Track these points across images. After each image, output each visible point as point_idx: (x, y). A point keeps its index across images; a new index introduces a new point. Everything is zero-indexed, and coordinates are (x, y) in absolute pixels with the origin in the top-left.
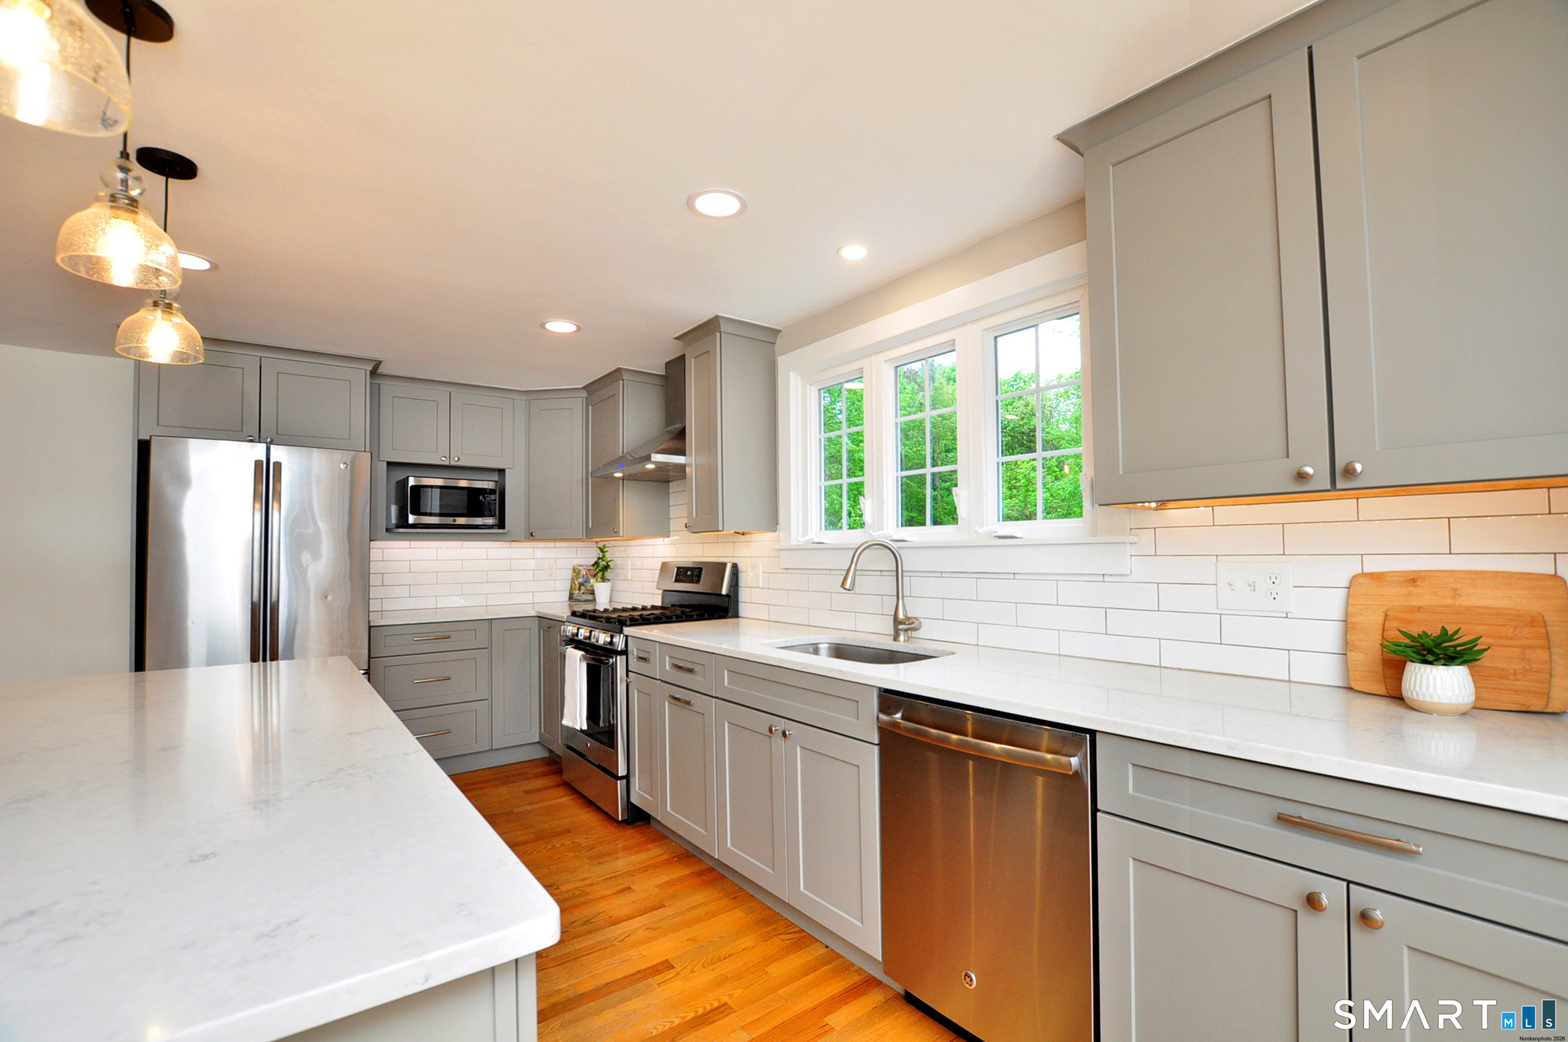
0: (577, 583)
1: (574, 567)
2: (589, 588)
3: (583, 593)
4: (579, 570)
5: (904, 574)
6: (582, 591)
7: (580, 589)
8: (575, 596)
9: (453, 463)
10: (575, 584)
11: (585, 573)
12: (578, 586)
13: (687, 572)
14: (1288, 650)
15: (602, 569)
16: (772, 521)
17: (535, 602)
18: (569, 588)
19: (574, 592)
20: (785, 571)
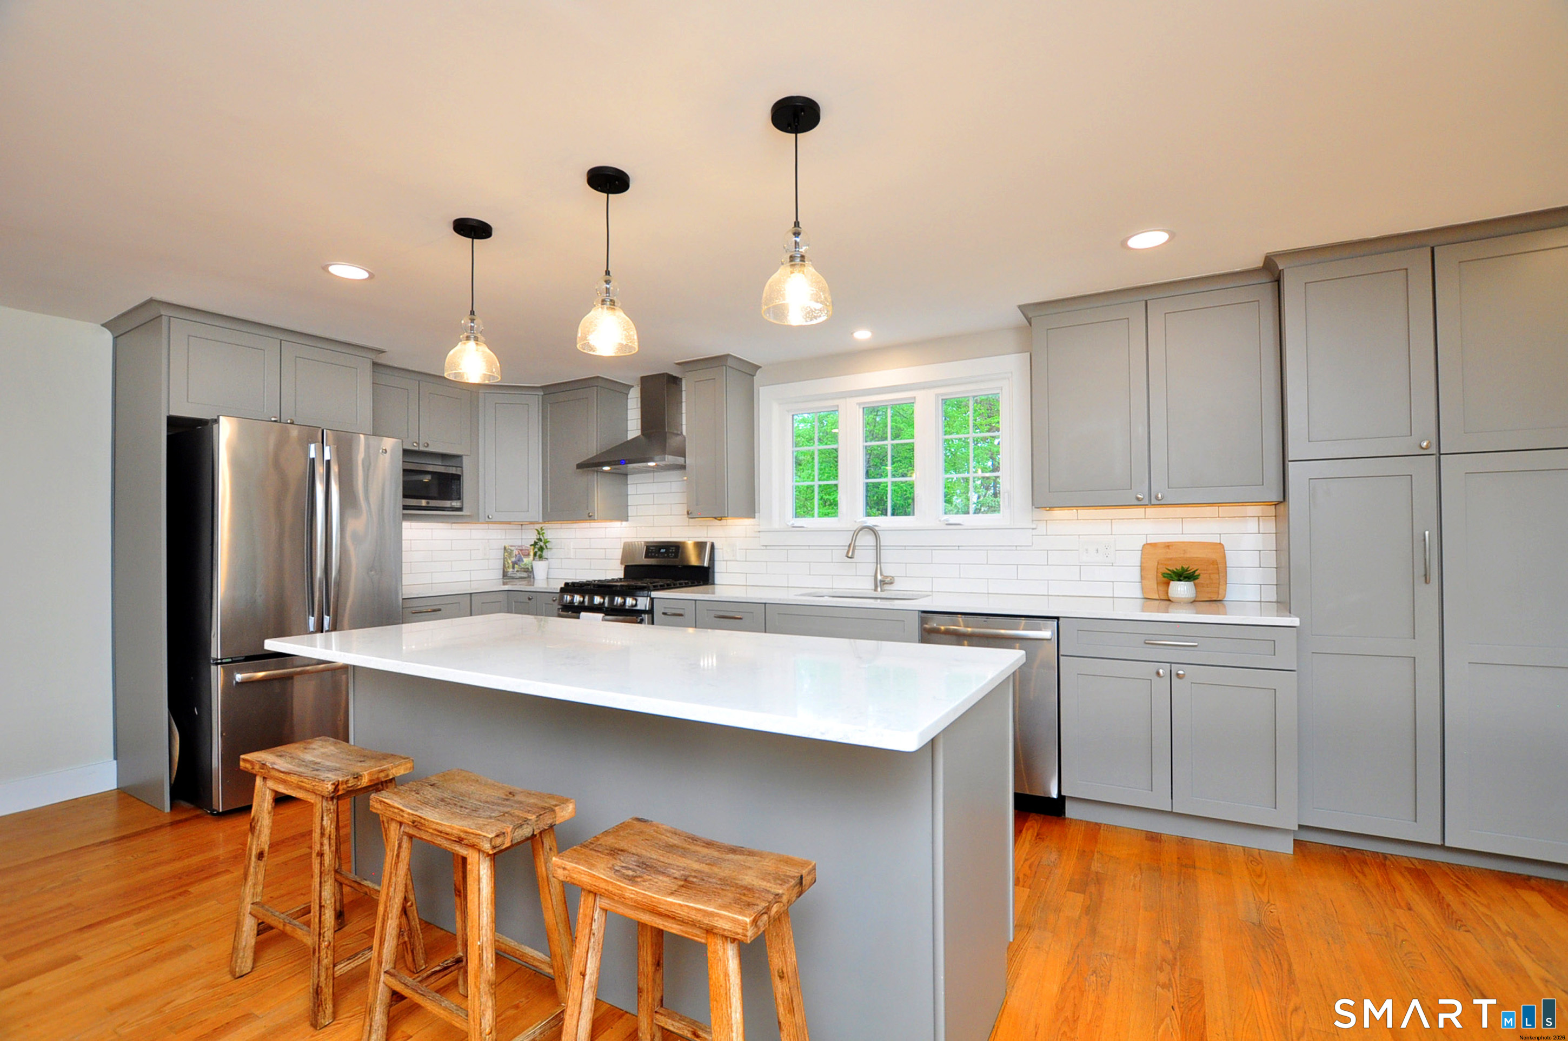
0: (510, 562)
1: (505, 548)
2: (523, 566)
3: (517, 571)
4: (511, 550)
5: (882, 548)
6: (516, 570)
7: (513, 568)
8: (509, 574)
9: (422, 448)
10: (508, 563)
11: (517, 553)
12: (511, 564)
13: (660, 549)
14: (1113, 582)
15: (540, 549)
16: (750, 510)
17: (472, 579)
18: (502, 567)
19: (508, 570)
20: (765, 548)
